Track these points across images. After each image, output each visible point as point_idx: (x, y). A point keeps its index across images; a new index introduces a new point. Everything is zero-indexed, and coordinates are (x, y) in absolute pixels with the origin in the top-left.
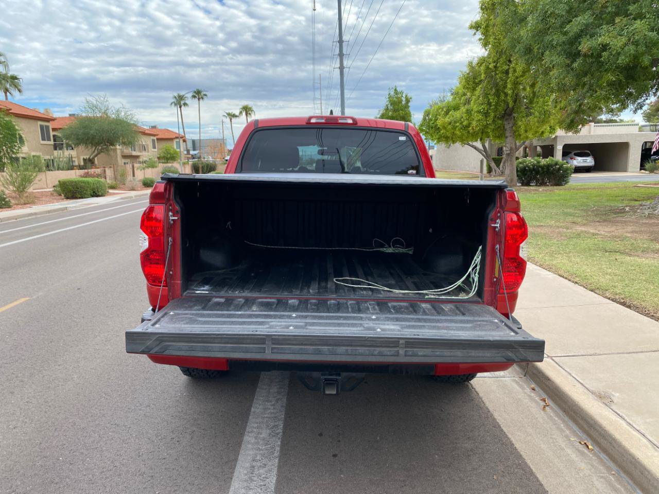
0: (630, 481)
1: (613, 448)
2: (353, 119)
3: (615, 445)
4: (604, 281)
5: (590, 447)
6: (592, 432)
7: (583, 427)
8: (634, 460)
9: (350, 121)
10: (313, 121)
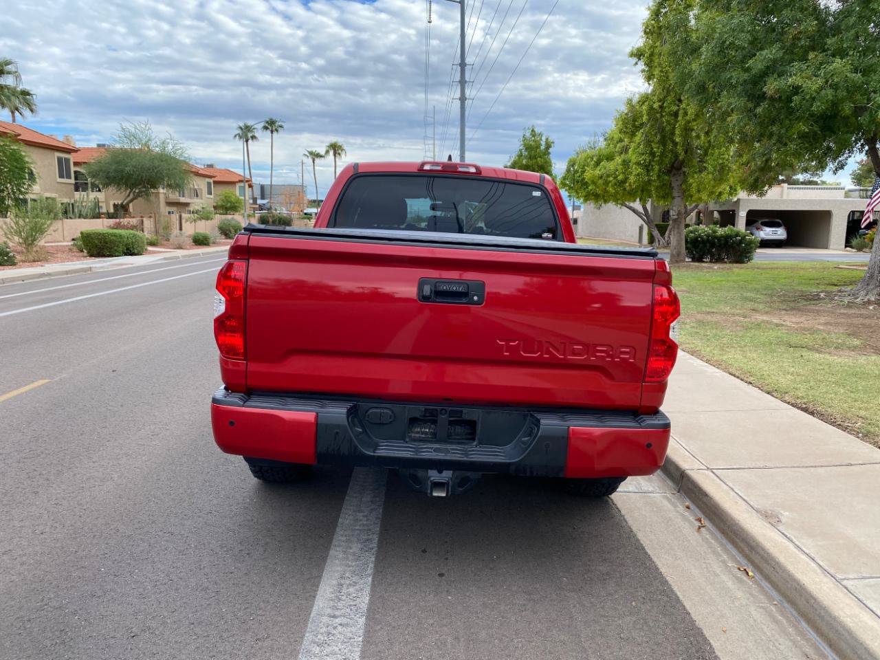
0: (794, 612)
1: (776, 574)
2: (477, 167)
3: (778, 570)
4: (784, 381)
5: (750, 574)
6: (753, 556)
7: (743, 551)
8: (798, 587)
9: (473, 170)
10: (427, 167)
